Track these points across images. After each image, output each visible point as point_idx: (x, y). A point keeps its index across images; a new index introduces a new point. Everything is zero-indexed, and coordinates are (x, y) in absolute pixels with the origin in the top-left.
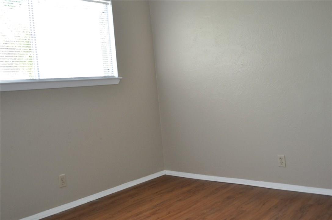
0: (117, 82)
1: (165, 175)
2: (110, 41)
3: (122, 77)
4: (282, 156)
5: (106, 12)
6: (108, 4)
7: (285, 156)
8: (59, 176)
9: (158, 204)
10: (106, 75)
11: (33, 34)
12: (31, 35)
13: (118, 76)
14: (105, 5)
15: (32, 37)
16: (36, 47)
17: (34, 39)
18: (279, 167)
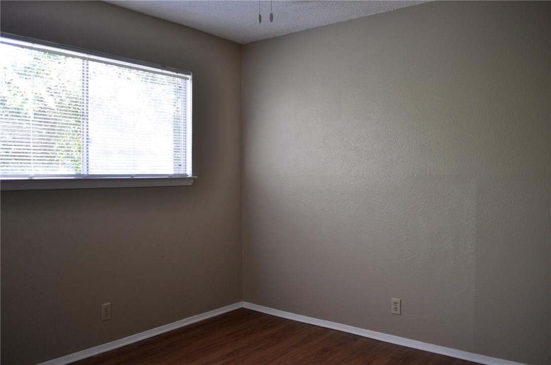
0: (190, 183)
1: (243, 308)
2: (185, 115)
3: (197, 177)
4: (398, 300)
5: (184, 89)
6: (188, 79)
7: (401, 300)
8: (103, 305)
9: (230, 353)
10: (177, 173)
11: (85, 114)
12: (83, 115)
13: (192, 175)
14: (183, 81)
15: (84, 119)
16: (87, 132)
17: (85, 121)
18: (393, 314)
